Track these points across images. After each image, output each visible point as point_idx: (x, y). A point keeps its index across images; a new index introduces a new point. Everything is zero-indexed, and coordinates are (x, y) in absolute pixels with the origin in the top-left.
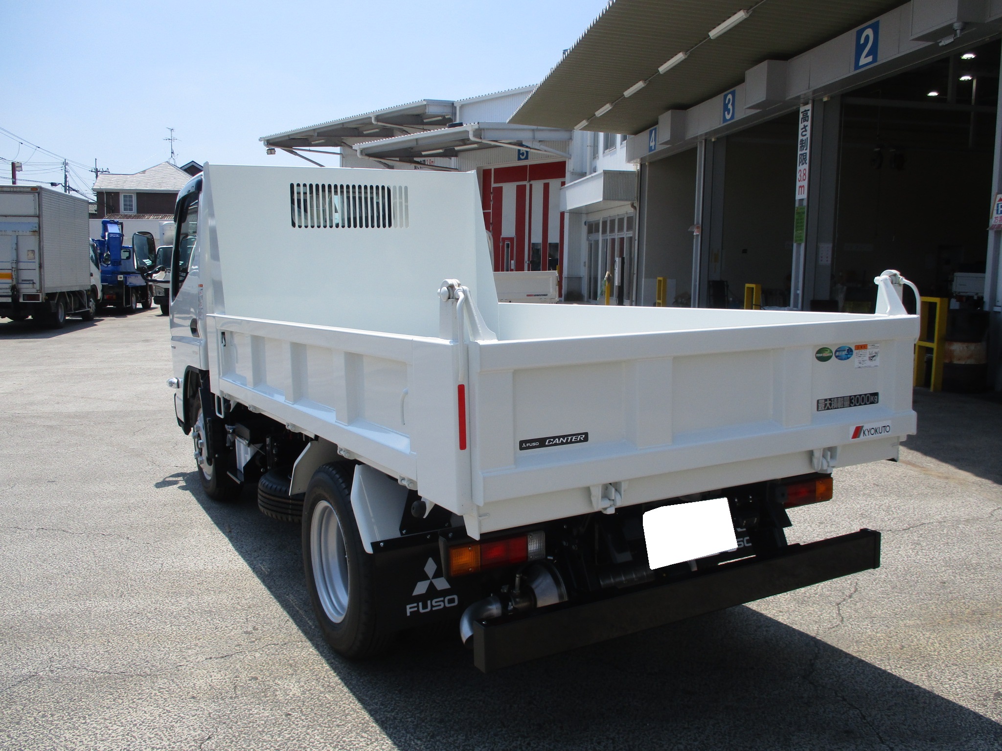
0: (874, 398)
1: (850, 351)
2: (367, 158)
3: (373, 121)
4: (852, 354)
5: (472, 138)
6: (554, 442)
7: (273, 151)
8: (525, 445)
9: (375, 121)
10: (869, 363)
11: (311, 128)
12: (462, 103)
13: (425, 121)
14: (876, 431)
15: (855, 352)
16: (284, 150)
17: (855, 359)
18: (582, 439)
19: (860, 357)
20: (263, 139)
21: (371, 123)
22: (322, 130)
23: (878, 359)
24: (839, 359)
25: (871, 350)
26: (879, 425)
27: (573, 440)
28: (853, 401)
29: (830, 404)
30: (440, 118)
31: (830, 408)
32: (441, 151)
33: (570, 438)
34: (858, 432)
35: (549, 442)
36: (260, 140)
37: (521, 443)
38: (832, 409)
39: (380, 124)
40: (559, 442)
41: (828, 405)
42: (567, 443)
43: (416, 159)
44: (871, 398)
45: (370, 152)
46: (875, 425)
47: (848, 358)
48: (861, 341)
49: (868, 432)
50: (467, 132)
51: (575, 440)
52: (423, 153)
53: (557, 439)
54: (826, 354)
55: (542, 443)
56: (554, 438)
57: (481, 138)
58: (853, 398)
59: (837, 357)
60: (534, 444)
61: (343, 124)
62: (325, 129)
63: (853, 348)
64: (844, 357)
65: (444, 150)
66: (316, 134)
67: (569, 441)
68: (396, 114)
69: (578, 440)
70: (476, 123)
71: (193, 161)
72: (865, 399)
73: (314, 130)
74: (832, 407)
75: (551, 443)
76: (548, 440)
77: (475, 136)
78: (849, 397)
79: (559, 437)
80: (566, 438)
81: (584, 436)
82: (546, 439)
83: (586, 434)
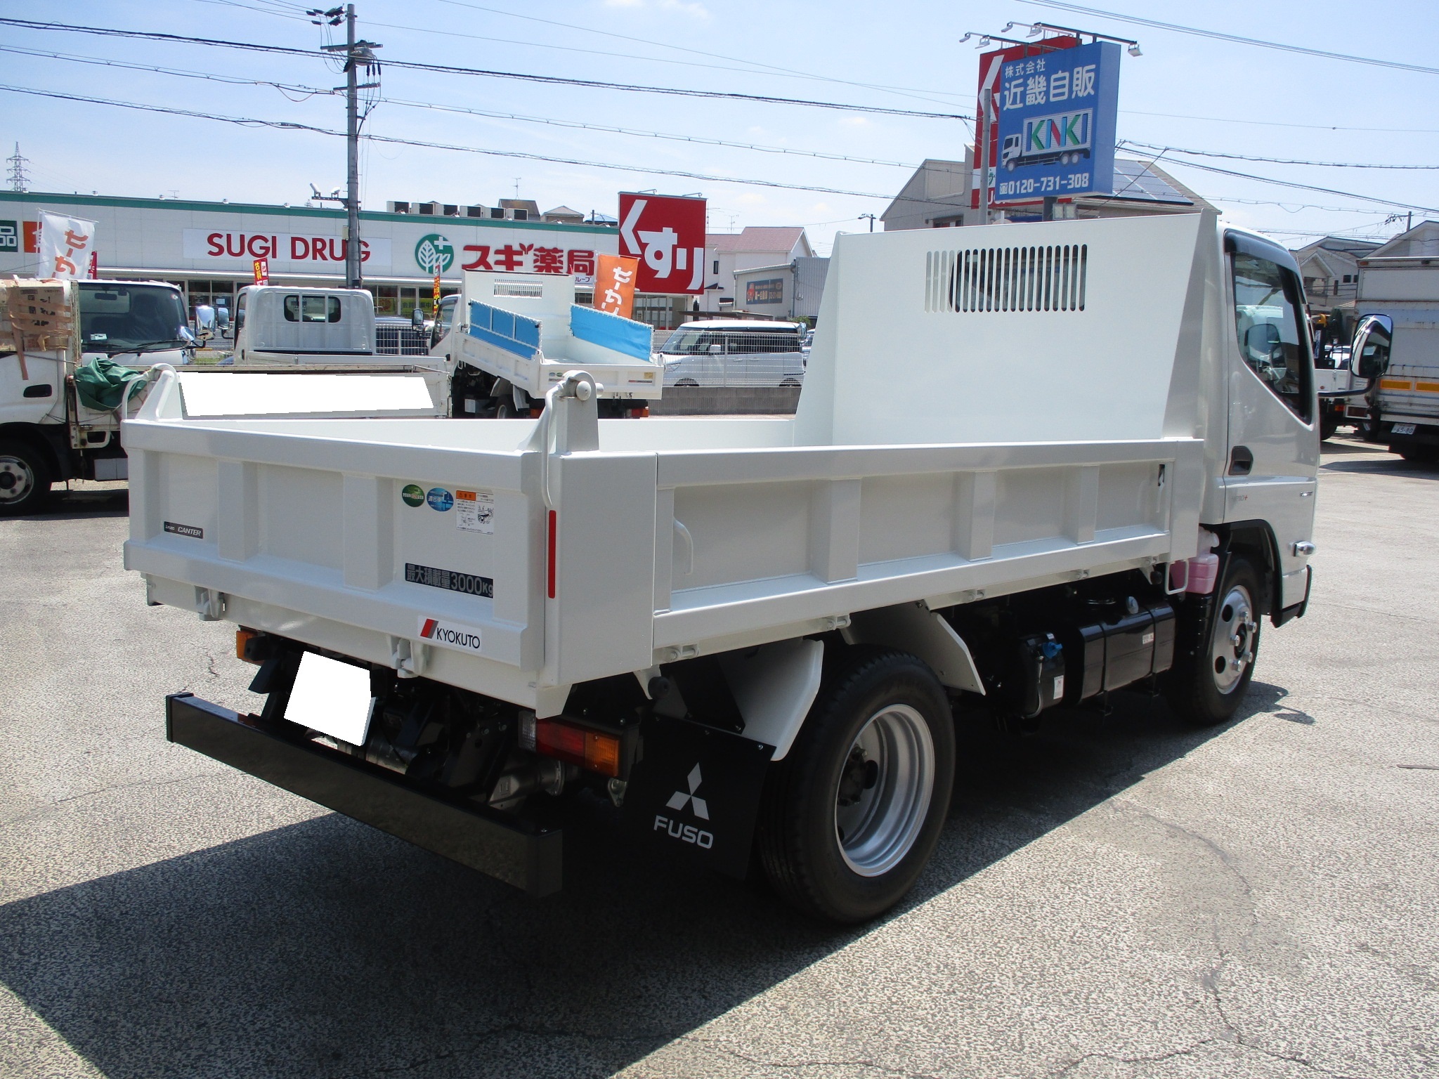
0: (487, 587)
1: (449, 497)
4: (452, 504)
10: (477, 524)
14: (457, 638)
15: (456, 501)
17: (458, 513)
19: (464, 511)
23: (491, 520)
24: (433, 508)
25: (482, 505)
26: (464, 630)
28: (455, 581)
29: (423, 576)
31: (423, 581)
34: (429, 628)
38: (424, 583)
41: (420, 575)
44: (482, 586)
46: (457, 629)
47: (447, 509)
48: (466, 486)
49: (445, 634)
54: (415, 496)
58: (454, 578)
59: (430, 503)
63: (454, 496)
64: (440, 506)
72: (474, 585)
74: (425, 580)
78: (449, 574)
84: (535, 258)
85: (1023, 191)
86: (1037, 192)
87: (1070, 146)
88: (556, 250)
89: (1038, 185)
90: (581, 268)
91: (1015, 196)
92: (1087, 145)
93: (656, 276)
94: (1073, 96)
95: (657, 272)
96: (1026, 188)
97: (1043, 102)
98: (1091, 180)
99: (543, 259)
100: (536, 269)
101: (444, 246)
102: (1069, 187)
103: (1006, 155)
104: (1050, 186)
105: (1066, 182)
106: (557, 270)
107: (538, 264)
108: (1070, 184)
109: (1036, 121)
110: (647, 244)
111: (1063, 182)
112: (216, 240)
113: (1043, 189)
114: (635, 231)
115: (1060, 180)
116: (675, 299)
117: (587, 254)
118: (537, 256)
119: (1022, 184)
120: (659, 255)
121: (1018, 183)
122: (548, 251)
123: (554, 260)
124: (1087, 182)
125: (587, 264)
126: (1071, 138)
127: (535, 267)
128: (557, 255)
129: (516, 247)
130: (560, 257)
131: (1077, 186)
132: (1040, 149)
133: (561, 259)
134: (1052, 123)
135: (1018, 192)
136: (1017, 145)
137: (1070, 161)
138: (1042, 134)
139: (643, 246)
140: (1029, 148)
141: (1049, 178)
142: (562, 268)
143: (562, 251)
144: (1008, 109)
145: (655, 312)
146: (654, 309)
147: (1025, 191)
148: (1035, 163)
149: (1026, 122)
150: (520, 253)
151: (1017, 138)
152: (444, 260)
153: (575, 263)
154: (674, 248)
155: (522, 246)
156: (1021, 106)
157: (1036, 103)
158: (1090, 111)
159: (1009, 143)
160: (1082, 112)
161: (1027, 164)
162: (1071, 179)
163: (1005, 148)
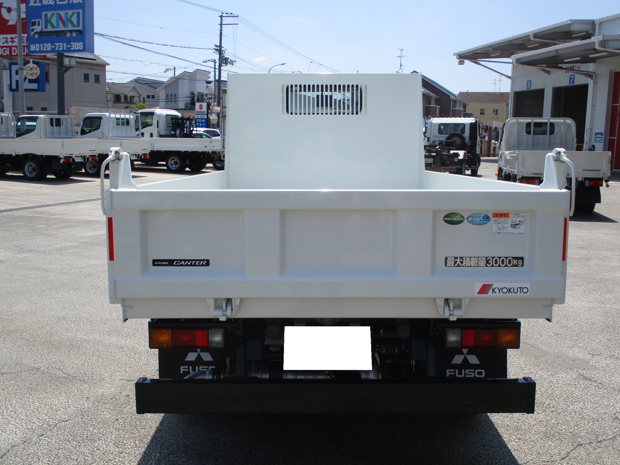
0: (517, 262)
1: (486, 217)
2: (521, 65)
3: (531, 38)
4: (489, 221)
5: (597, 47)
6: (181, 263)
7: (463, 62)
8: (156, 263)
9: (533, 38)
10: (511, 230)
11: (489, 45)
12: (600, 21)
13: (573, 36)
14: (510, 290)
15: (492, 219)
16: (470, 61)
18: (204, 264)
19: (499, 223)
20: (456, 54)
21: (530, 40)
22: (496, 46)
23: (522, 227)
24: (473, 224)
25: (514, 219)
26: (516, 285)
27: (196, 264)
28: (490, 262)
29: (462, 262)
30: (584, 33)
31: (461, 265)
32: (578, 58)
33: (194, 262)
34: (485, 289)
35: (177, 263)
36: (454, 55)
37: (154, 261)
38: (463, 266)
39: (536, 40)
40: (185, 264)
41: (459, 262)
42: (191, 265)
43: (560, 65)
44: (514, 262)
45: (523, 61)
46: (508, 285)
47: (484, 224)
48: (501, 210)
49: (499, 290)
50: (594, 43)
51: (198, 264)
52: (565, 61)
53: (183, 262)
54: (455, 219)
55: (171, 263)
56: (181, 261)
57: (605, 48)
58: (490, 260)
59: (469, 222)
60: (164, 263)
61: (510, 41)
62: (498, 46)
63: (491, 216)
64: (479, 222)
65: (581, 58)
66: (492, 49)
67: (193, 264)
68: (548, 32)
69: (201, 264)
70: (601, 36)
71: (415, 71)
72: (506, 262)
73: (490, 46)
74: (464, 264)
75: (178, 264)
76: (175, 262)
77: (600, 46)
78: (485, 258)
79: (185, 261)
80: (190, 262)
81: (206, 262)
82: (174, 260)
83: (208, 261)
85: (45, 50)
86: (53, 50)
87: (70, 28)
89: (54, 47)
91: (40, 52)
92: (81, 28)
94: (71, 2)
96: (46, 48)
97: (53, 4)
98: (84, 46)
102: (72, 49)
103: (33, 30)
104: (60, 48)
105: (70, 46)
108: (72, 47)
109: (49, 14)
111: (68, 46)
113: (57, 49)
115: (67, 45)
119: (44, 46)
121: (41, 45)
124: (82, 47)
126: (70, 24)
131: (76, 49)
132: (53, 28)
134: (60, 15)
135: (42, 50)
136: (39, 25)
137: (71, 35)
138: (54, 20)
140: (46, 27)
141: (60, 44)
144: (32, 6)
147: (46, 50)
148: (52, 35)
149: (43, 14)
151: (39, 22)
156: (40, 4)
157: (49, 4)
158: (81, 11)
159: (34, 24)
160: (76, 11)
161: (46, 35)
162: (72, 45)
163: (32, 26)
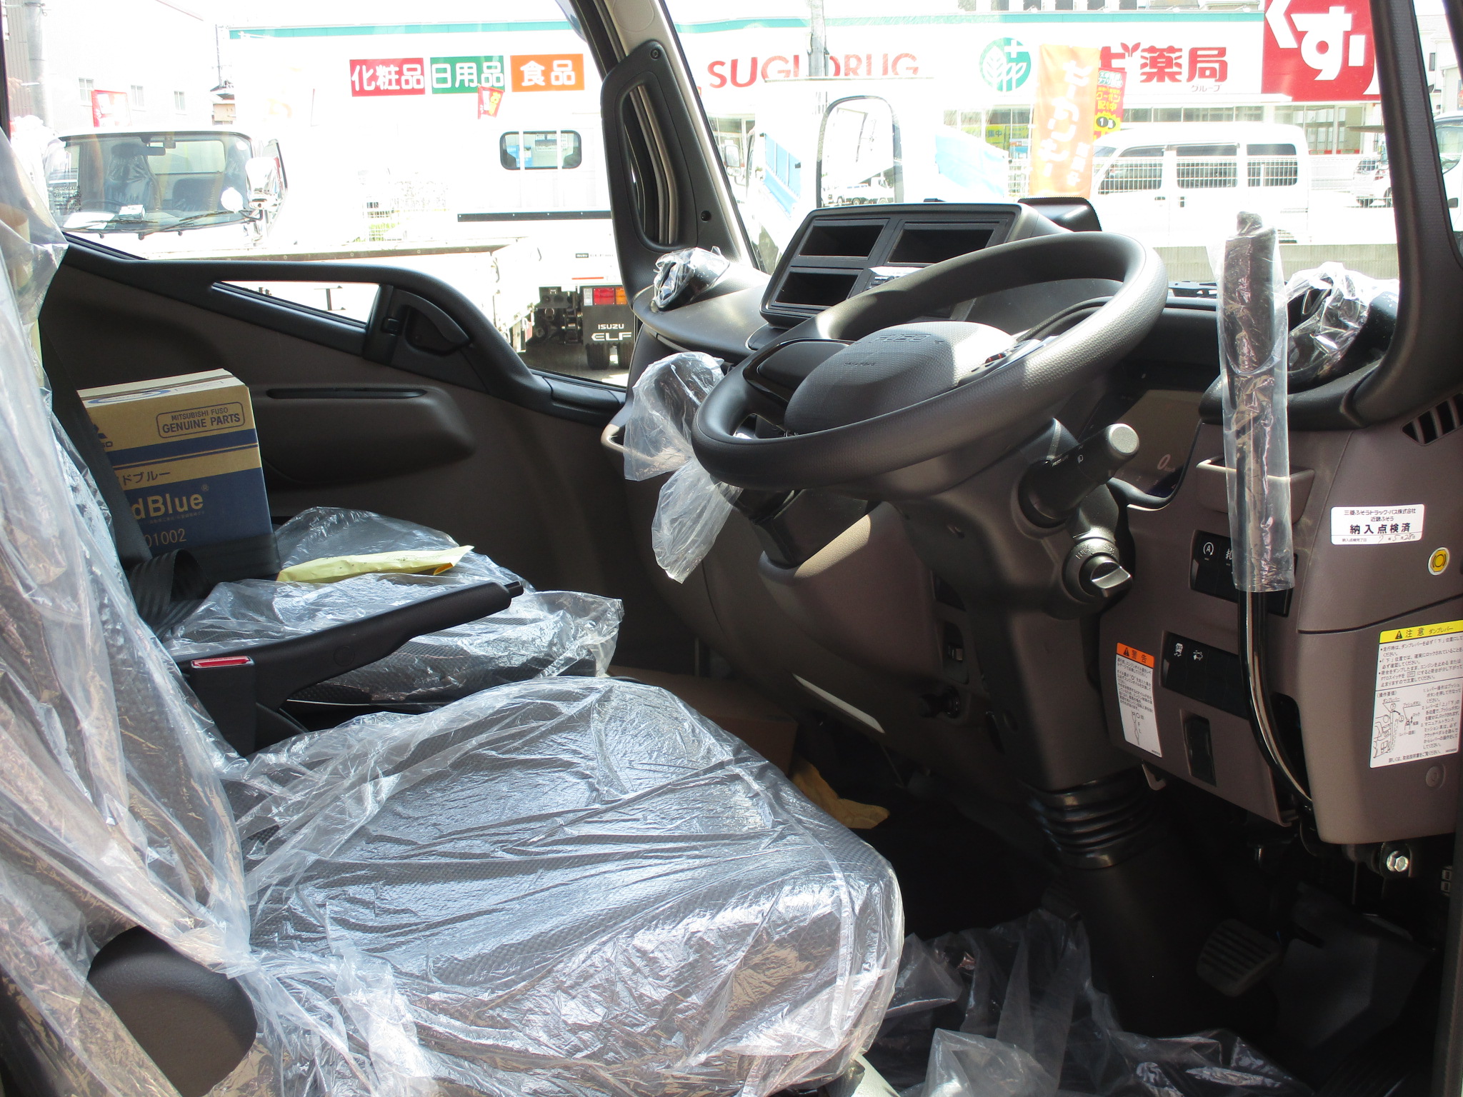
84: (1144, 61)
88: (1172, 49)
90: (1208, 73)
93: (1319, 78)
95: (1319, 71)
99: (1154, 63)
100: (1144, 77)
101: (1018, 53)
106: (1173, 77)
107: (1147, 69)
110: (1305, 33)
112: (717, 69)
114: (1288, 14)
116: (1349, 110)
117: (1216, 52)
118: (1146, 58)
120: (1323, 47)
122: (1162, 50)
123: (1169, 63)
125: (1217, 66)
127: (1143, 74)
128: (1173, 56)
129: (1117, 49)
130: (1177, 58)
133: (1178, 61)
139: (1300, 36)
142: (1180, 73)
143: (1180, 50)
145: (1322, 130)
146: (1321, 125)
150: (1121, 56)
152: (1017, 72)
153: (1199, 65)
154: (1347, 35)
155: (1125, 47)
